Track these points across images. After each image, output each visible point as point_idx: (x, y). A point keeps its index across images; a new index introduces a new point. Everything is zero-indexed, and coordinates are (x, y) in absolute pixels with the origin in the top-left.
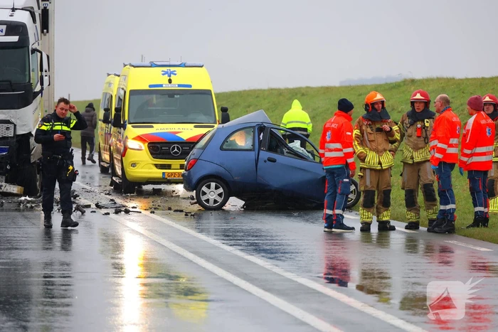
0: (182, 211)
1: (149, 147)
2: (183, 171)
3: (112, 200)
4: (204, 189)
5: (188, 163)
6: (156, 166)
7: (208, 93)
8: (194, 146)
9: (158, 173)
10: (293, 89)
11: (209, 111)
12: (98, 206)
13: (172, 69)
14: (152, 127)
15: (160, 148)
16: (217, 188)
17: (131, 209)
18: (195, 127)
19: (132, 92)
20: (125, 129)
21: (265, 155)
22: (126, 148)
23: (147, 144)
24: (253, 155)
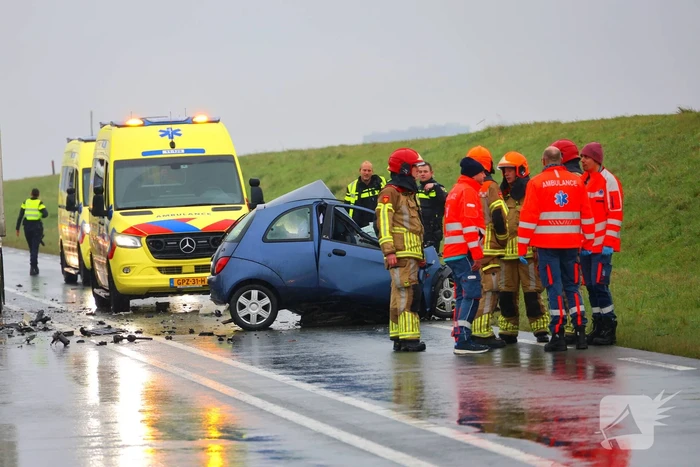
0: (211, 334)
1: (148, 243)
2: (208, 275)
3: (101, 323)
4: (242, 299)
5: (215, 263)
6: (160, 269)
7: (229, 159)
8: (223, 238)
9: (163, 280)
10: (322, 149)
11: (232, 186)
12: (84, 332)
13: (175, 127)
14: (151, 213)
15: (163, 244)
16: (260, 297)
17: (137, 336)
18: (214, 210)
19: (119, 164)
20: (110, 218)
21: (329, 245)
22: (113, 246)
23: (144, 239)
24: (311, 247)
